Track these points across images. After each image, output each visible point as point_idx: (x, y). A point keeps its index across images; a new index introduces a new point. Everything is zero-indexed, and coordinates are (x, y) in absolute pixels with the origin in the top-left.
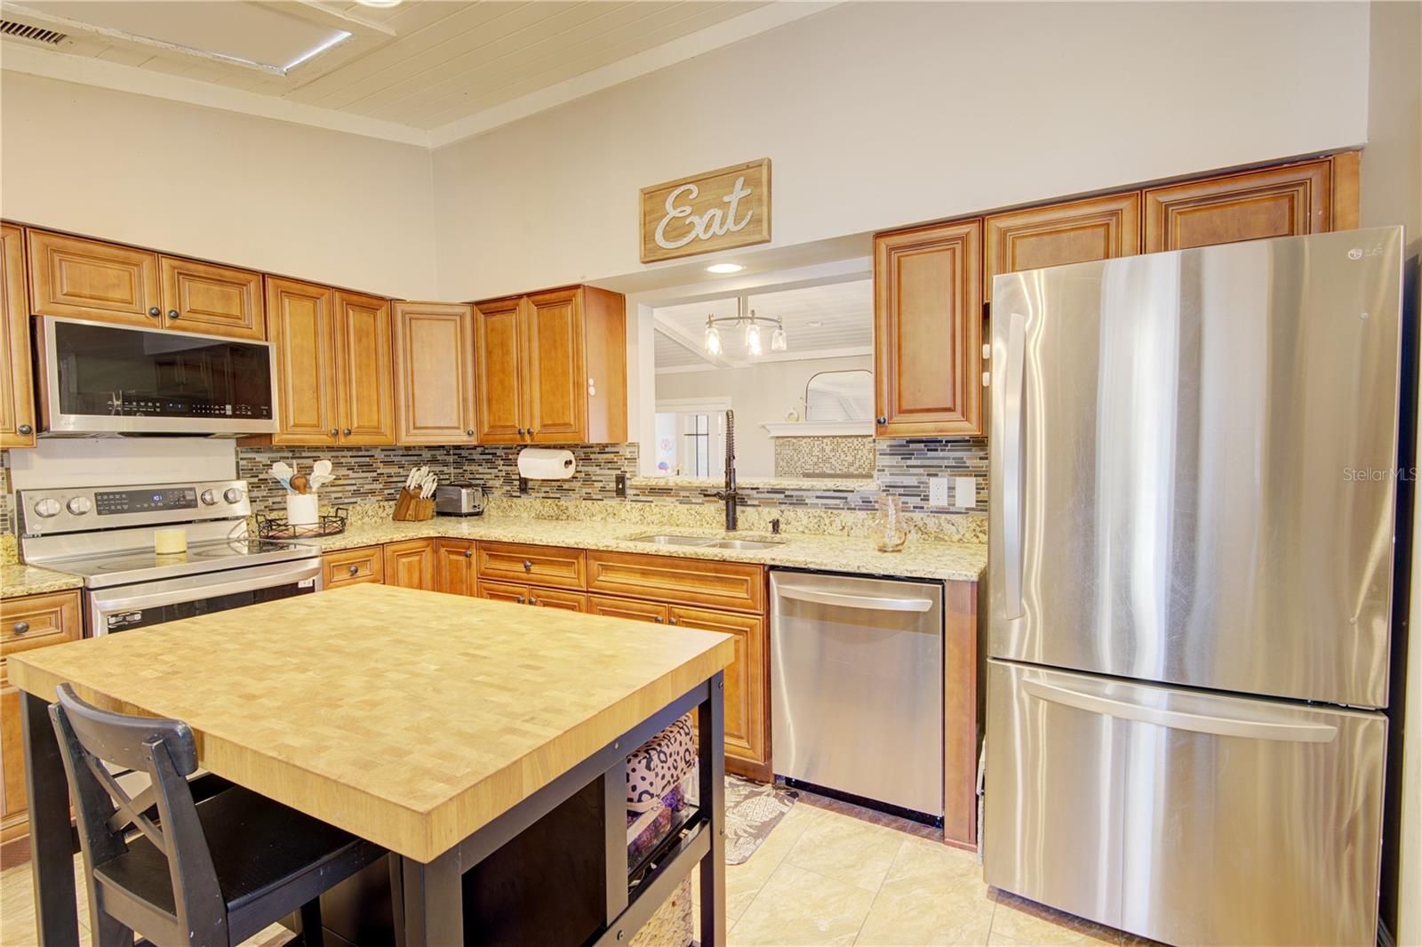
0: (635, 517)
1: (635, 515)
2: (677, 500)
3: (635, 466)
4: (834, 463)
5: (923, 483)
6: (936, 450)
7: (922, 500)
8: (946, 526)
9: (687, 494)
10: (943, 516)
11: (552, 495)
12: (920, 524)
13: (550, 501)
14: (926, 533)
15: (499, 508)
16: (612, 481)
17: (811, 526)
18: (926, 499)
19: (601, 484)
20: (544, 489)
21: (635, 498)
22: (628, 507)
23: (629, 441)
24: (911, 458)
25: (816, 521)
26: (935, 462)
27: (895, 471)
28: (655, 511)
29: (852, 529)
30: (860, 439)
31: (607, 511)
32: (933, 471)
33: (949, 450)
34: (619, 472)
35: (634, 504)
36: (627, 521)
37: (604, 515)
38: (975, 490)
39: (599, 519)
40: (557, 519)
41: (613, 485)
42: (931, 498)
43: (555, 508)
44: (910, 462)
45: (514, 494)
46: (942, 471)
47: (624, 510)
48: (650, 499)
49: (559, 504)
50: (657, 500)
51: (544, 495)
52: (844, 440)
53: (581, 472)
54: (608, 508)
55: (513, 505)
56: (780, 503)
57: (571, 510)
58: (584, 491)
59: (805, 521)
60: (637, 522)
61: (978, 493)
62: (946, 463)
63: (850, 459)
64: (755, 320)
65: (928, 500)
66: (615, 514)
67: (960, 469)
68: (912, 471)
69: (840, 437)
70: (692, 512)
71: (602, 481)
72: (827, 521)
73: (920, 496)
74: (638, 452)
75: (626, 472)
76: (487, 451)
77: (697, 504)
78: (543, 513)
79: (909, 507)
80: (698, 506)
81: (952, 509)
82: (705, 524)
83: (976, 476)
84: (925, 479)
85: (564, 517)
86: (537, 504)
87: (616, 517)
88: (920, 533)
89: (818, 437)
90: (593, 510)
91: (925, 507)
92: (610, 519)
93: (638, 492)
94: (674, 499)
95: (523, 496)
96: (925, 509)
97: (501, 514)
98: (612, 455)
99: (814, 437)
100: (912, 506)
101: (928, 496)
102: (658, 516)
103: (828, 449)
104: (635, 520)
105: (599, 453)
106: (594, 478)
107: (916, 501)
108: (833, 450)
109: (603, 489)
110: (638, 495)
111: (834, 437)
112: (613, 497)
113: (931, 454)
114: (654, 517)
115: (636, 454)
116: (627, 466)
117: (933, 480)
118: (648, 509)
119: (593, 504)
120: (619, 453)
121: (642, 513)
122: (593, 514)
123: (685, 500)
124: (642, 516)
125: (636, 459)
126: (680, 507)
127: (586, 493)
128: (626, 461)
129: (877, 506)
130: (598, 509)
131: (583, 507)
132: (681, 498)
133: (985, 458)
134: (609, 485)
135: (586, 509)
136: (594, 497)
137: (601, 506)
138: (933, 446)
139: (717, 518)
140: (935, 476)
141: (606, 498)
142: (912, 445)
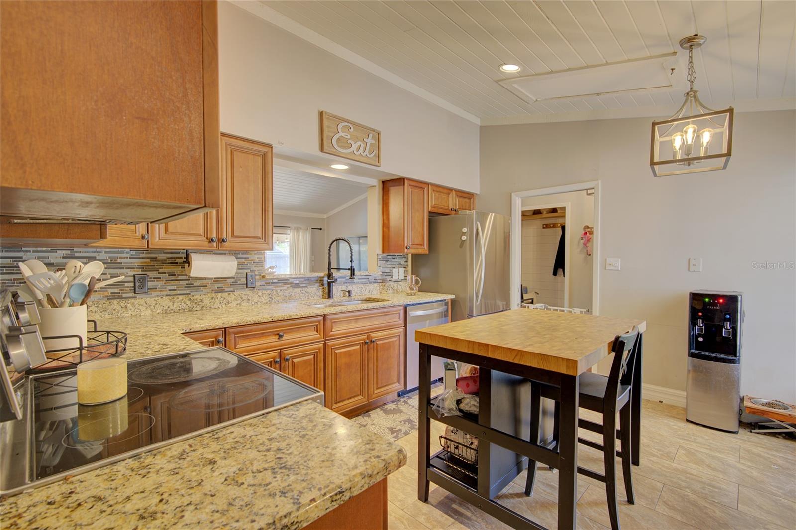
0: (265, 300)
2: (291, 286)
3: (262, 267)
5: (391, 271)
8: (399, 286)
9: (297, 282)
10: (398, 283)
11: (179, 292)
13: (181, 297)
14: (394, 290)
15: (105, 311)
16: (244, 278)
17: (358, 292)
18: (392, 277)
19: (233, 280)
20: (169, 288)
21: (261, 288)
22: (260, 294)
25: (360, 290)
26: (394, 263)
27: (384, 267)
28: (280, 294)
29: (372, 292)
31: (242, 298)
32: (394, 266)
33: (397, 259)
34: (248, 271)
35: (264, 292)
36: (259, 303)
37: (239, 302)
38: (404, 273)
39: (235, 305)
40: (190, 311)
43: (188, 303)
44: (387, 263)
45: (124, 295)
46: (396, 266)
47: (257, 296)
48: (272, 287)
49: (192, 298)
51: (169, 293)
54: (242, 296)
55: (129, 305)
56: (344, 283)
57: (207, 301)
58: (216, 286)
59: (356, 290)
60: (267, 303)
62: (397, 263)
66: (249, 300)
67: (400, 265)
68: (388, 266)
70: (302, 292)
72: (364, 289)
73: (390, 276)
74: (265, 257)
75: (255, 271)
76: (77, 255)
77: (304, 287)
78: (172, 307)
80: (306, 289)
81: (398, 280)
83: (404, 268)
84: (392, 269)
85: (198, 308)
86: (166, 302)
87: (250, 302)
90: (228, 299)
91: (392, 280)
92: (245, 304)
95: (138, 296)
97: (107, 316)
98: (243, 260)
100: (388, 280)
102: (282, 297)
104: (266, 301)
107: (388, 278)
109: (234, 284)
110: (264, 285)
112: (244, 289)
113: (393, 260)
114: (279, 298)
115: (263, 259)
116: (255, 267)
117: (394, 269)
118: (275, 293)
119: (229, 294)
120: (248, 258)
121: (270, 296)
122: (229, 303)
123: (297, 286)
124: (270, 298)
125: (262, 262)
126: (296, 290)
127: (218, 288)
128: (255, 264)
129: (379, 281)
130: (234, 297)
131: (219, 298)
132: (294, 285)
133: (406, 262)
134: (240, 280)
135: (222, 299)
136: (226, 290)
137: (236, 295)
138: (393, 257)
139: (317, 294)
140: (394, 268)
141: (237, 289)
142: (388, 257)
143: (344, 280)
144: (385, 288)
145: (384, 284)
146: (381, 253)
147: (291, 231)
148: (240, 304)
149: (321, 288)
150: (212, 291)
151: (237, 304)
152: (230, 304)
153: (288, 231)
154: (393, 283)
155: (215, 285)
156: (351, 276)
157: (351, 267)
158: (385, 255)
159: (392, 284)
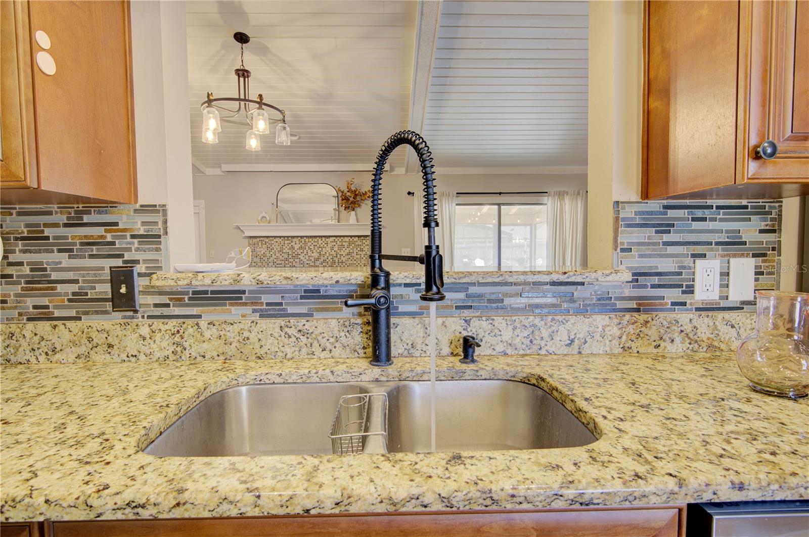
0: (161, 348)
1: (162, 345)
2: (254, 311)
3: (158, 249)
4: (302, 258)
5: (684, 267)
6: (704, 219)
7: (684, 292)
8: (724, 329)
9: (276, 298)
10: (720, 315)
12: (688, 328)
14: (696, 342)
16: (101, 281)
17: (517, 341)
18: (690, 290)
19: (74, 288)
21: (158, 311)
22: (145, 331)
23: (142, 200)
24: (669, 232)
25: (526, 333)
26: (703, 237)
27: (645, 250)
28: (207, 334)
29: (586, 342)
30: (323, 239)
31: (90, 340)
32: (699, 249)
33: (721, 220)
34: (118, 262)
35: (158, 324)
36: (142, 357)
37: (83, 350)
38: (753, 276)
39: (72, 358)
41: (105, 289)
42: (697, 289)
44: (666, 238)
46: (712, 250)
48: (194, 311)
50: (209, 314)
52: (310, 240)
53: (21, 264)
54: (94, 335)
58: (30, 302)
59: (507, 334)
60: (167, 358)
61: (757, 280)
62: (716, 238)
63: (316, 255)
64: (263, 106)
65: (692, 292)
66: (110, 346)
67: (734, 245)
68: (671, 250)
69: (307, 237)
70: (290, 331)
71: (76, 281)
72: (545, 333)
73: (680, 286)
74: (165, 222)
75: (137, 262)
79: (666, 304)
80: (303, 321)
81: (723, 304)
82: (318, 351)
83: (754, 256)
84: (689, 261)
87: (115, 351)
88: (688, 341)
89: (288, 237)
90: (55, 340)
91: (688, 302)
92: (99, 357)
93: (165, 299)
94: (248, 310)
96: (688, 306)
98: (100, 231)
99: (284, 237)
100: (669, 302)
101: (693, 286)
102: (217, 343)
103: (297, 247)
104: (159, 354)
105: (66, 225)
106: (54, 276)
107: (674, 295)
108: (301, 248)
109: (78, 298)
110: (168, 305)
111: (302, 237)
112: (105, 312)
113: (696, 225)
114: (205, 346)
115: (160, 226)
116: (137, 249)
117: (699, 262)
118: (191, 330)
119: (55, 327)
120: (116, 224)
121: (177, 338)
122: (54, 350)
123: (274, 311)
124: (178, 344)
125: (159, 237)
126: (264, 324)
127: (35, 307)
128: (136, 241)
129: (620, 305)
130: (67, 336)
131: (28, 334)
132: (265, 307)
133: (774, 231)
134: (94, 288)
135: (36, 339)
136: (57, 313)
137: (75, 331)
138: (699, 213)
139: (343, 339)
140: (703, 256)
141: (86, 313)
142: (671, 213)
143: (462, 295)
144: (653, 333)
145: (643, 317)
146: (635, 196)
147: (550, 198)
148: (88, 356)
149: (359, 321)
150: (20, 314)
151: (78, 357)
152: (58, 356)
153: (545, 199)
154: (694, 315)
155: (28, 300)
156: (428, 288)
157: (428, 248)
158: (654, 205)
159: (684, 317)
